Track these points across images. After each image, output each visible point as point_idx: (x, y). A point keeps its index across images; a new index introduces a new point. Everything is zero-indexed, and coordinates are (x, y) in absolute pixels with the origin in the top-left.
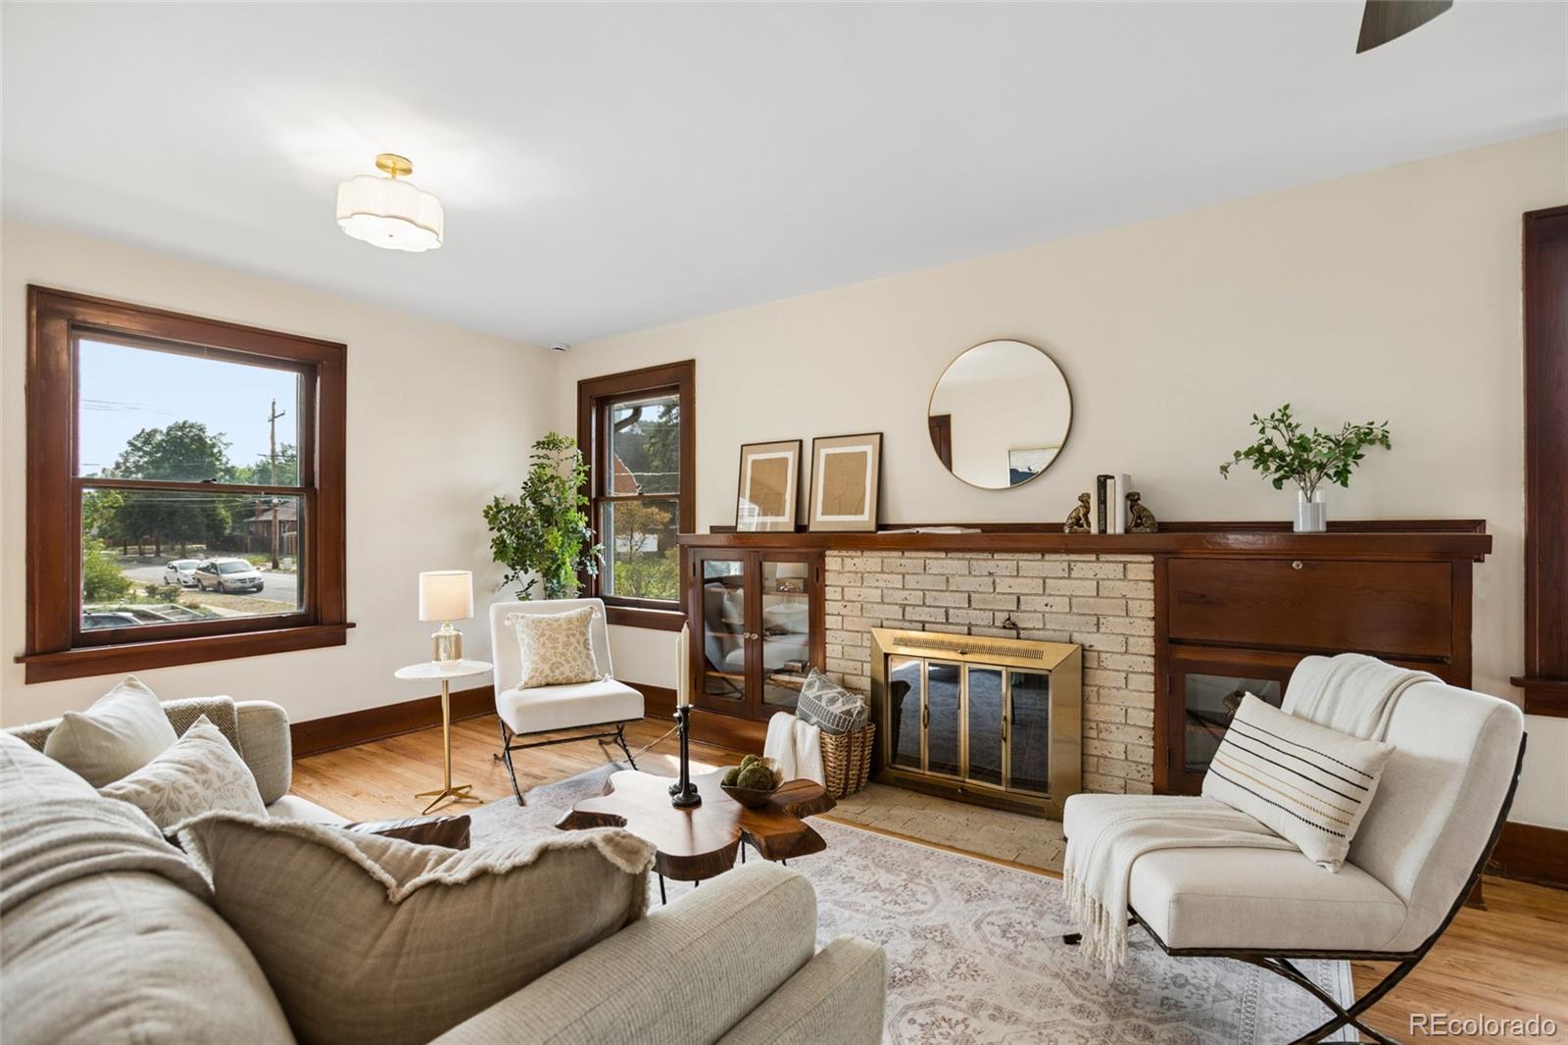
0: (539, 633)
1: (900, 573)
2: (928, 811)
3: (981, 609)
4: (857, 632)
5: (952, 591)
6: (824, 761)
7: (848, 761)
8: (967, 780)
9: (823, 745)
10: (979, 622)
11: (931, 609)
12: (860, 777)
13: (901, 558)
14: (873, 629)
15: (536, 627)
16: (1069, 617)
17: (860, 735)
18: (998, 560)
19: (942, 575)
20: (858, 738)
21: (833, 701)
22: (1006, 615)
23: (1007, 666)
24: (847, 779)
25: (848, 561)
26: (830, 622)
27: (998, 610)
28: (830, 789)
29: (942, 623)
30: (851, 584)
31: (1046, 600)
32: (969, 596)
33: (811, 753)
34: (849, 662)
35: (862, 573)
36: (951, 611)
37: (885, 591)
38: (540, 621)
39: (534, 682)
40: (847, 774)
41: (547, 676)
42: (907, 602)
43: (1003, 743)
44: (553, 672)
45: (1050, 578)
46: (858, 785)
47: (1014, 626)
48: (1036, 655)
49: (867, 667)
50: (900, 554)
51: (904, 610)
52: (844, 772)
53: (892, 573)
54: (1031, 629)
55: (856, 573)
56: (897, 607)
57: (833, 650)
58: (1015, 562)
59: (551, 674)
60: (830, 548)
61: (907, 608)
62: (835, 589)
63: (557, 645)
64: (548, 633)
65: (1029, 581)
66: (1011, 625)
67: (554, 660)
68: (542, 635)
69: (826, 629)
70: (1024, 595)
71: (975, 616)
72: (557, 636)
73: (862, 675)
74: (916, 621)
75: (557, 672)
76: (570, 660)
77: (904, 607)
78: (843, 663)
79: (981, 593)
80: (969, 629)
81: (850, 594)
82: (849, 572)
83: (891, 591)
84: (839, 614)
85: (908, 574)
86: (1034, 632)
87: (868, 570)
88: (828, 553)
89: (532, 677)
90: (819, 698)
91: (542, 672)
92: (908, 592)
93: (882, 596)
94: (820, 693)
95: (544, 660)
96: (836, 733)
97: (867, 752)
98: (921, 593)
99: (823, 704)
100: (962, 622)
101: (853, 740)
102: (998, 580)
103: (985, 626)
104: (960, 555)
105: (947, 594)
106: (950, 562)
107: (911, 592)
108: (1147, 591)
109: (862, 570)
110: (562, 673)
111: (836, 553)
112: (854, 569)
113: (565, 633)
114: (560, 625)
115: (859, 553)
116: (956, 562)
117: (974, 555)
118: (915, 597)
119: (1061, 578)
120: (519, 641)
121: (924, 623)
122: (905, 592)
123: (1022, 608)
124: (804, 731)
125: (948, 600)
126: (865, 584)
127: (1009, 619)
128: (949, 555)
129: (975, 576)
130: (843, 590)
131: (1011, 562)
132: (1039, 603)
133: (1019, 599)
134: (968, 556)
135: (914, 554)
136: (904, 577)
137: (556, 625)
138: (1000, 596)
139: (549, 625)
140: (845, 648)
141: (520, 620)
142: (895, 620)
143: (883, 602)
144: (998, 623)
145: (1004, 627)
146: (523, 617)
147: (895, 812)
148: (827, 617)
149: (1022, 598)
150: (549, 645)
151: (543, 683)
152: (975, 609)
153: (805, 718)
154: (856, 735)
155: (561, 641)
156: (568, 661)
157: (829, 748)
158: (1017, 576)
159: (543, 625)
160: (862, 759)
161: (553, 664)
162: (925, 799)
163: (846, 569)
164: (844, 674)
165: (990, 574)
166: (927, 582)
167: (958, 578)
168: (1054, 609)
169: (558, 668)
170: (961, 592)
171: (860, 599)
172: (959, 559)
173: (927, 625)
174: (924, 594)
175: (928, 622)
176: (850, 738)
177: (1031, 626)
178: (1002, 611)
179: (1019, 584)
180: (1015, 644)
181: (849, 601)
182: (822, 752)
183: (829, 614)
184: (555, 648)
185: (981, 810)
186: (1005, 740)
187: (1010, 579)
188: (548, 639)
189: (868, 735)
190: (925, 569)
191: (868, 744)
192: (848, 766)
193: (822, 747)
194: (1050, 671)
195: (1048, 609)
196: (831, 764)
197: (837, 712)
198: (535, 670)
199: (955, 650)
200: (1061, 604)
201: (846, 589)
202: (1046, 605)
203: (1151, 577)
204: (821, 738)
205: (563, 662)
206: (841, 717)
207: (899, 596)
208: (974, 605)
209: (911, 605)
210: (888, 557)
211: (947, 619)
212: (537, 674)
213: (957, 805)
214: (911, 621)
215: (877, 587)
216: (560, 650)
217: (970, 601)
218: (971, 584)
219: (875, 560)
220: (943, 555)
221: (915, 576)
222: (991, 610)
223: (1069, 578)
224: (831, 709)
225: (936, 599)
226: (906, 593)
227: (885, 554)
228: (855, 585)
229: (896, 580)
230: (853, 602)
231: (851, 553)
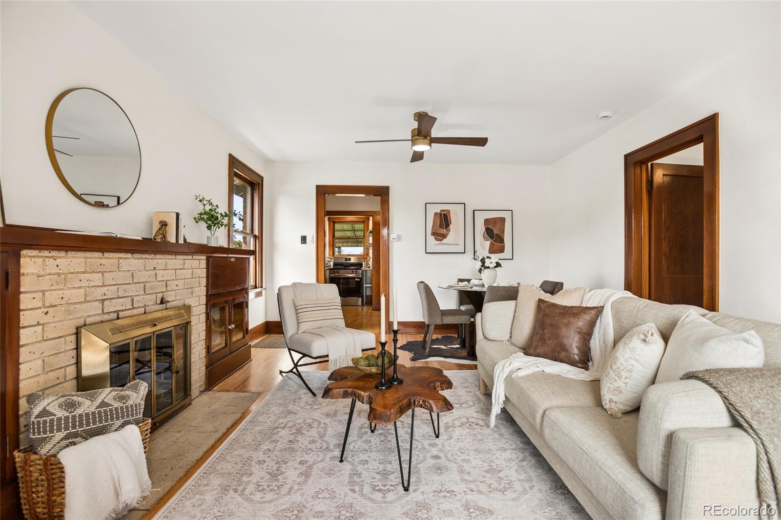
1: (100, 272)
3: (150, 294)
5: (135, 283)
10: (150, 303)
11: (122, 300)
13: (102, 258)
18: (158, 259)
19: (129, 271)
22: (161, 295)
25: (51, 262)
26: (26, 335)
27: (158, 293)
29: (129, 310)
30: (53, 287)
31: (176, 282)
32: (145, 286)
35: (65, 275)
36: (134, 298)
37: (87, 289)
42: (106, 297)
49: (70, 370)
50: (101, 254)
51: (103, 305)
53: (93, 272)
55: (59, 275)
56: (97, 303)
57: (30, 368)
60: (25, 248)
61: (105, 303)
62: (34, 295)
65: (170, 271)
70: (168, 281)
71: (147, 299)
73: (65, 381)
74: (112, 313)
77: (103, 302)
79: (150, 282)
80: (145, 309)
81: (52, 298)
82: (50, 274)
83: (92, 289)
84: (38, 324)
85: (105, 272)
86: (172, 303)
87: (72, 271)
88: (24, 252)
92: (107, 288)
93: (86, 295)
98: (116, 288)
100: (141, 305)
102: (157, 272)
103: (152, 305)
104: (139, 256)
105: (132, 285)
106: (134, 261)
107: (109, 288)
108: (204, 273)
109: (66, 272)
111: (35, 253)
112: (57, 270)
115: (63, 254)
116: (137, 261)
118: (111, 292)
121: (117, 312)
123: (168, 289)
125: (132, 290)
126: (68, 285)
127: (163, 297)
128: (134, 256)
129: (147, 271)
130: (44, 294)
131: (163, 260)
132: (174, 285)
133: (166, 283)
134: (144, 256)
135: (110, 255)
136: (103, 274)
138: (159, 283)
140: (47, 360)
142: (95, 315)
143: (85, 301)
144: (158, 301)
145: (161, 303)
148: (22, 330)
149: (168, 283)
152: (147, 294)
158: (165, 269)
163: (48, 271)
165: (154, 269)
166: (120, 277)
167: (138, 273)
168: (179, 288)
170: (139, 283)
171: (63, 302)
172: (139, 259)
173: (120, 314)
174: (118, 288)
175: (121, 311)
177: (171, 300)
178: (160, 293)
179: (168, 275)
181: (51, 306)
183: (25, 327)
187: (163, 272)
190: (118, 267)
195: (177, 288)
200: (181, 284)
201: (47, 294)
202: (177, 285)
203: (205, 266)
207: (99, 293)
208: (147, 292)
209: (107, 299)
210: (91, 258)
211: (132, 305)
214: (108, 313)
215: (80, 288)
217: (145, 289)
218: (144, 276)
219: (79, 260)
220: (130, 255)
221: (111, 274)
222: (155, 293)
225: (125, 291)
226: (105, 289)
227: (88, 254)
228: (58, 287)
229: (97, 279)
230: (55, 306)
231: (54, 253)
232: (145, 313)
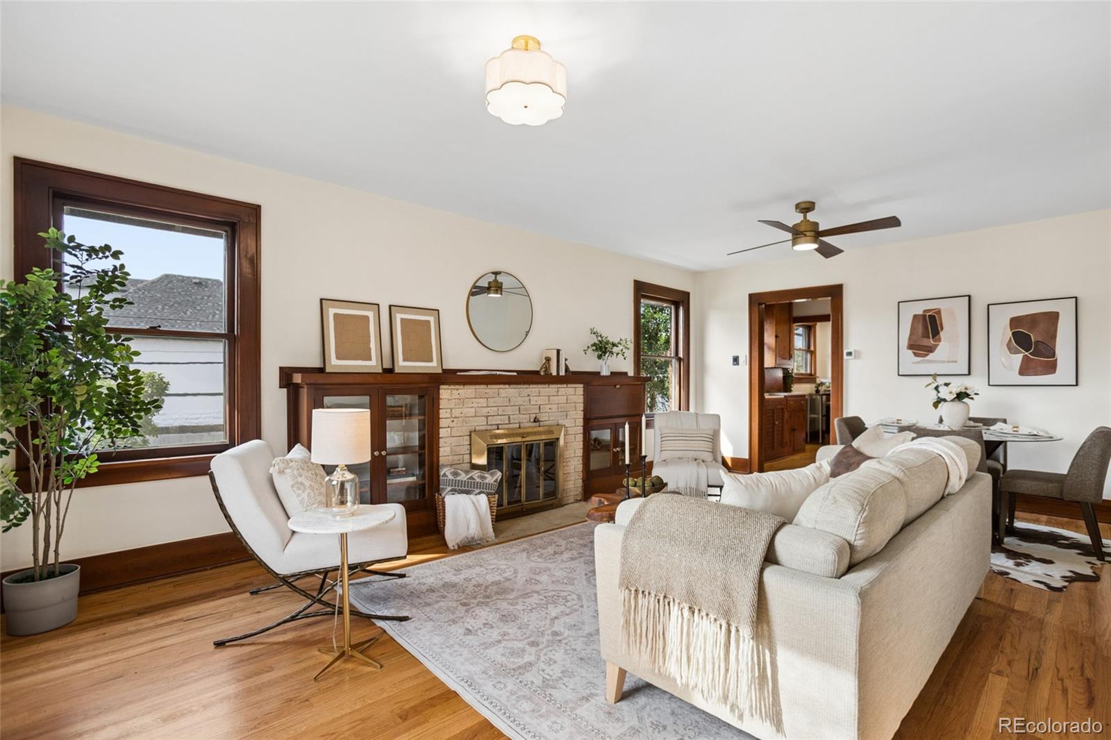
1: (485, 397)
3: (524, 414)
4: (461, 436)
5: (512, 406)
10: (524, 421)
11: (502, 417)
13: (486, 388)
14: (472, 433)
16: (557, 413)
18: (532, 388)
19: (506, 397)
22: (534, 416)
23: (541, 440)
25: (455, 392)
26: (443, 432)
27: (531, 413)
29: (507, 424)
30: (456, 407)
31: (550, 406)
32: (519, 408)
35: (464, 399)
36: (511, 416)
37: (477, 409)
47: (538, 421)
49: (467, 457)
50: (486, 386)
53: (481, 398)
55: (460, 399)
56: (483, 418)
58: (538, 389)
60: (443, 384)
61: (489, 418)
62: (446, 410)
65: (543, 397)
69: (440, 438)
70: (541, 405)
71: (522, 418)
73: (465, 463)
74: (494, 425)
77: (487, 417)
78: (451, 458)
79: (524, 405)
80: (520, 425)
81: (456, 412)
82: (455, 399)
83: (480, 409)
84: (449, 427)
85: (490, 397)
87: (468, 397)
88: (441, 387)
93: (476, 412)
98: (496, 408)
100: (516, 422)
102: (531, 399)
103: (526, 422)
104: (515, 386)
105: (509, 407)
106: (511, 390)
107: (491, 408)
108: (581, 399)
109: (464, 397)
111: (447, 387)
112: (458, 396)
115: (462, 387)
116: (513, 390)
117: (522, 386)
118: (493, 411)
119: (555, 396)
121: (498, 425)
123: (541, 411)
125: (509, 411)
126: (465, 406)
127: (536, 417)
128: (510, 386)
129: (522, 397)
130: (450, 411)
132: (547, 408)
133: (539, 407)
134: (519, 386)
135: (493, 386)
136: (487, 399)
138: (533, 406)
140: (453, 448)
143: (476, 416)
144: (532, 420)
145: (534, 422)
148: (440, 429)
152: (522, 414)
158: (538, 395)
163: (454, 397)
165: (528, 396)
166: (499, 401)
167: (514, 399)
168: (552, 411)
170: (516, 405)
171: (462, 415)
172: (514, 388)
173: (500, 426)
174: (498, 409)
175: (500, 424)
177: (546, 420)
178: (533, 413)
179: (541, 400)
181: (456, 418)
183: (442, 428)
187: (535, 397)
190: (499, 394)
194: (558, 439)
195: (550, 411)
200: (554, 407)
201: (454, 410)
202: (550, 409)
203: (582, 393)
207: (484, 411)
208: (521, 412)
209: (490, 416)
210: (479, 389)
211: (509, 421)
214: (491, 425)
215: (472, 407)
217: (519, 410)
218: (519, 401)
219: (472, 391)
220: (507, 386)
221: (493, 399)
222: (528, 414)
223: (558, 395)
225: (504, 411)
226: (489, 409)
227: (477, 386)
228: (460, 407)
229: (483, 402)
230: (458, 417)
231: (457, 387)
232: (520, 427)
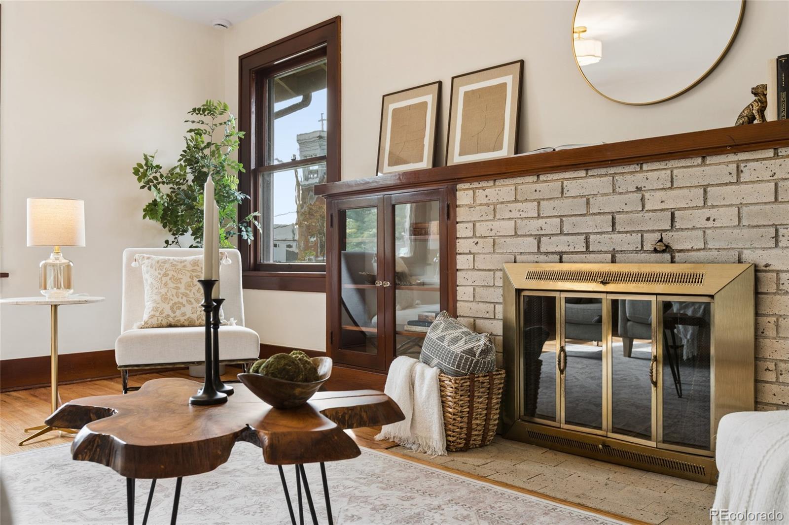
0: (162, 273)
1: (535, 200)
2: (561, 468)
3: (627, 232)
4: (490, 270)
5: (595, 214)
6: (443, 407)
7: (471, 407)
8: (610, 435)
9: (442, 388)
10: (625, 248)
11: (570, 238)
12: (486, 430)
13: (537, 182)
14: (506, 266)
15: (160, 268)
16: (737, 231)
17: (487, 379)
18: (648, 171)
19: (582, 197)
20: (483, 383)
21: (455, 340)
22: (657, 236)
23: (657, 294)
24: (470, 428)
25: (480, 193)
26: (462, 262)
27: (648, 231)
28: (450, 439)
29: (582, 253)
30: (482, 219)
31: (707, 213)
32: (613, 218)
33: (428, 397)
34: (481, 304)
35: (495, 205)
36: (592, 237)
37: (519, 221)
38: (165, 262)
39: (154, 321)
40: (469, 423)
41: (168, 316)
42: (543, 232)
43: (653, 389)
44: (174, 312)
45: (712, 185)
46: (484, 439)
47: (667, 249)
48: (696, 279)
49: (499, 308)
50: (535, 178)
51: (539, 242)
52: (466, 420)
53: (526, 200)
54: (688, 250)
55: (488, 205)
56: (531, 239)
57: (463, 293)
58: (669, 172)
59: (172, 315)
60: (462, 181)
61: (543, 239)
62: (466, 225)
63: (179, 285)
64: (171, 273)
65: (686, 191)
66: (664, 249)
67: (176, 300)
68: (166, 275)
69: (457, 270)
70: (679, 209)
71: (620, 241)
72: (180, 276)
73: (494, 318)
74: (553, 253)
75: (178, 313)
76: (192, 300)
77: (539, 238)
78: (474, 306)
79: (627, 212)
80: (613, 257)
81: (482, 229)
82: (481, 205)
83: (526, 221)
84: (470, 253)
85: (543, 199)
86: (693, 253)
87: (501, 200)
88: (459, 186)
89: (152, 317)
90: (442, 339)
91: (162, 312)
92: (544, 221)
93: (515, 228)
94: (443, 334)
95: (165, 299)
96: (456, 374)
97: (494, 401)
98: (558, 220)
99: (445, 344)
100: (605, 249)
101: (476, 384)
102: (647, 195)
103: (632, 252)
104: (603, 171)
105: (588, 217)
106: (591, 181)
107: (548, 220)
109: (495, 201)
110: (184, 314)
111: (467, 185)
112: (486, 201)
113: (189, 274)
114: (184, 266)
115: (491, 183)
116: (598, 179)
117: (619, 169)
118: (551, 225)
119: (726, 184)
120: (145, 281)
121: (561, 254)
122: (540, 220)
123: (678, 225)
124: (423, 375)
125: (587, 225)
126: (498, 217)
127: (661, 240)
128: (590, 173)
129: (620, 193)
130: (474, 225)
131: (664, 172)
132: (698, 218)
133: (673, 215)
134: (612, 170)
135: (550, 177)
136: (539, 203)
137: (180, 266)
138: (651, 214)
139: (173, 265)
140: (477, 289)
141: (146, 261)
142: (529, 253)
143: (516, 235)
144: (648, 246)
145: (655, 251)
146: (148, 258)
147: (522, 467)
148: (458, 257)
149: (677, 214)
150: (172, 285)
151: (164, 323)
152: (619, 232)
153: (427, 362)
154: (481, 379)
155: (184, 281)
156: (190, 302)
157: (449, 391)
158: (671, 188)
159: (167, 266)
160: (489, 408)
161: (175, 303)
162: (561, 457)
163: (478, 202)
164: (475, 318)
165: (639, 189)
166: (564, 206)
167: (600, 198)
168: (717, 224)
169: (179, 308)
170: (604, 213)
171: (492, 234)
172: (600, 176)
173: (564, 257)
174: (562, 221)
175: (566, 252)
176: (472, 380)
177: (689, 247)
178: (653, 231)
179: (673, 200)
180: (668, 269)
181: (481, 237)
182: (442, 396)
183: (460, 254)
184: (177, 288)
185: (627, 470)
186: (655, 384)
187: (662, 193)
188: (170, 279)
189: (496, 382)
190: (562, 193)
191: (495, 391)
192: (470, 413)
193: (441, 391)
194: (712, 297)
195: (710, 224)
196: (450, 410)
197: (459, 351)
198: (156, 309)
199: (595, 280)
200: (727, 216)
201: (478, 224)
202: (708, 219)
204: (440, 380)
205: (185, 302)
206: (462, 357)
207: (533, 226)
208: (618, 228)
209: (546, 235)
210: (521, 183)
211: (587, 247)
212: (157, 314)
213: (598, 464)
214: (547, 254)
215: (510, 219)
216: (182, 290)
217: (614, 224)
218: (614, 203)
219: (508, 188)
220: (582, 173)
221: (551, 202)
222: (638, 232)
223: (738, 182)
224: (453, 348)
225: (575, 225)
226: (541, 222)
227: (519, 180)
228: (487, 218)
229: (530, 209)
230: (485, 237)
231: (483, 184)
232: (614, 261)
